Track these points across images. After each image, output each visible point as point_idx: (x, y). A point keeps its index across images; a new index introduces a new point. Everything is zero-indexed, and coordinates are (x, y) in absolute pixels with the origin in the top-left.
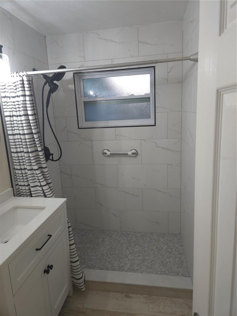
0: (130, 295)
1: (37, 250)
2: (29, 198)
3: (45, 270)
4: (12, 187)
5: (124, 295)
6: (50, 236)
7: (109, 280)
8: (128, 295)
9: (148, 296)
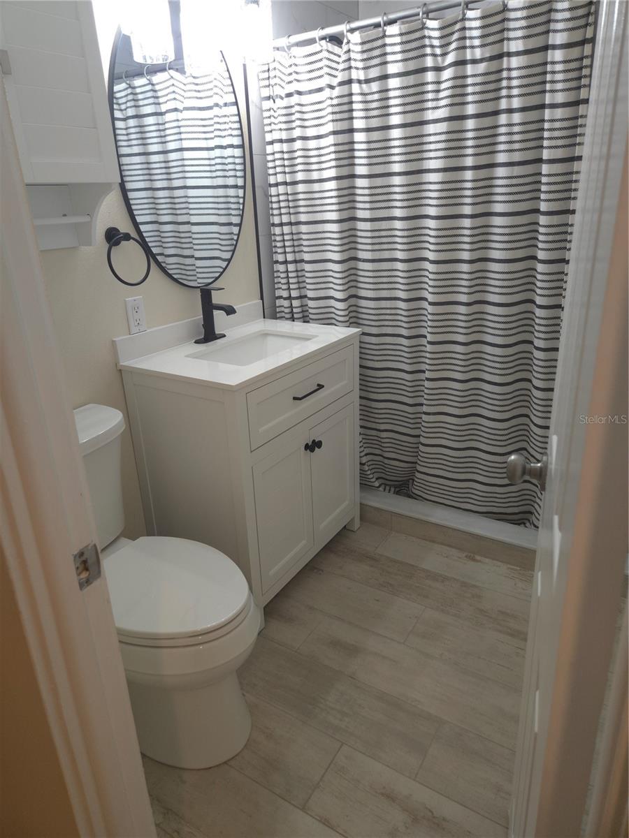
0: (478, 558)
1: (295, 398)
2: (289, 322)
3: (307, 444)
4: (262, 298)
5: (464, 555)
6: (320, 387)
7: (433, 520)
8: (474, 556)
9: (518, 568)
